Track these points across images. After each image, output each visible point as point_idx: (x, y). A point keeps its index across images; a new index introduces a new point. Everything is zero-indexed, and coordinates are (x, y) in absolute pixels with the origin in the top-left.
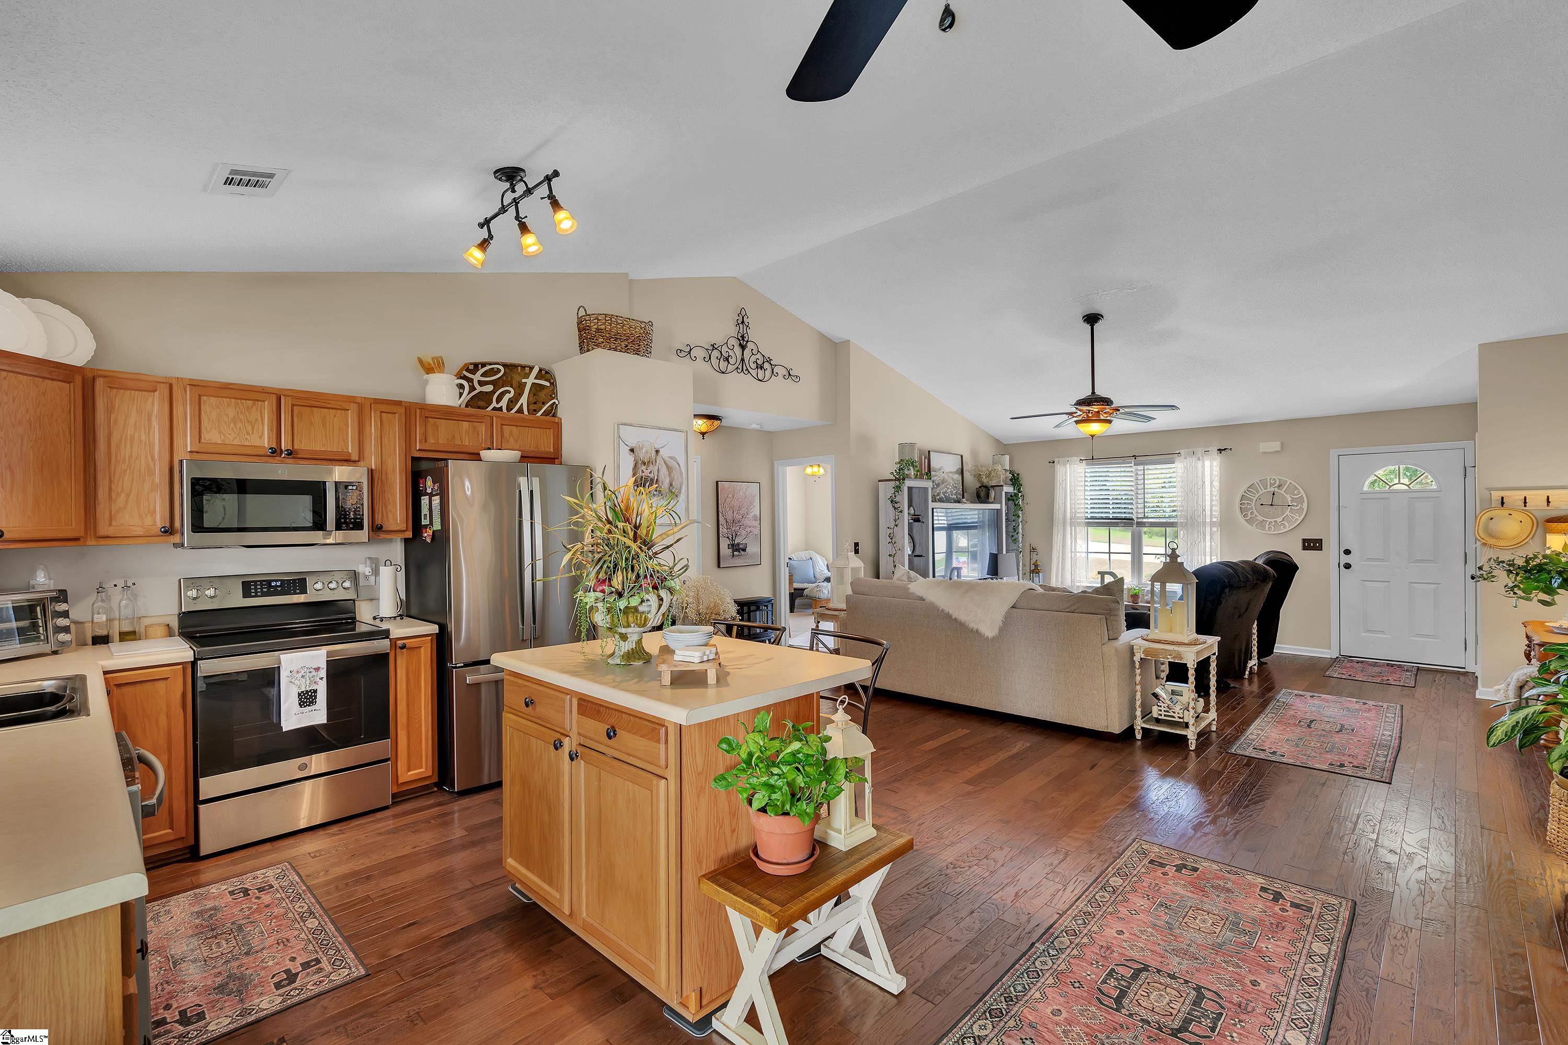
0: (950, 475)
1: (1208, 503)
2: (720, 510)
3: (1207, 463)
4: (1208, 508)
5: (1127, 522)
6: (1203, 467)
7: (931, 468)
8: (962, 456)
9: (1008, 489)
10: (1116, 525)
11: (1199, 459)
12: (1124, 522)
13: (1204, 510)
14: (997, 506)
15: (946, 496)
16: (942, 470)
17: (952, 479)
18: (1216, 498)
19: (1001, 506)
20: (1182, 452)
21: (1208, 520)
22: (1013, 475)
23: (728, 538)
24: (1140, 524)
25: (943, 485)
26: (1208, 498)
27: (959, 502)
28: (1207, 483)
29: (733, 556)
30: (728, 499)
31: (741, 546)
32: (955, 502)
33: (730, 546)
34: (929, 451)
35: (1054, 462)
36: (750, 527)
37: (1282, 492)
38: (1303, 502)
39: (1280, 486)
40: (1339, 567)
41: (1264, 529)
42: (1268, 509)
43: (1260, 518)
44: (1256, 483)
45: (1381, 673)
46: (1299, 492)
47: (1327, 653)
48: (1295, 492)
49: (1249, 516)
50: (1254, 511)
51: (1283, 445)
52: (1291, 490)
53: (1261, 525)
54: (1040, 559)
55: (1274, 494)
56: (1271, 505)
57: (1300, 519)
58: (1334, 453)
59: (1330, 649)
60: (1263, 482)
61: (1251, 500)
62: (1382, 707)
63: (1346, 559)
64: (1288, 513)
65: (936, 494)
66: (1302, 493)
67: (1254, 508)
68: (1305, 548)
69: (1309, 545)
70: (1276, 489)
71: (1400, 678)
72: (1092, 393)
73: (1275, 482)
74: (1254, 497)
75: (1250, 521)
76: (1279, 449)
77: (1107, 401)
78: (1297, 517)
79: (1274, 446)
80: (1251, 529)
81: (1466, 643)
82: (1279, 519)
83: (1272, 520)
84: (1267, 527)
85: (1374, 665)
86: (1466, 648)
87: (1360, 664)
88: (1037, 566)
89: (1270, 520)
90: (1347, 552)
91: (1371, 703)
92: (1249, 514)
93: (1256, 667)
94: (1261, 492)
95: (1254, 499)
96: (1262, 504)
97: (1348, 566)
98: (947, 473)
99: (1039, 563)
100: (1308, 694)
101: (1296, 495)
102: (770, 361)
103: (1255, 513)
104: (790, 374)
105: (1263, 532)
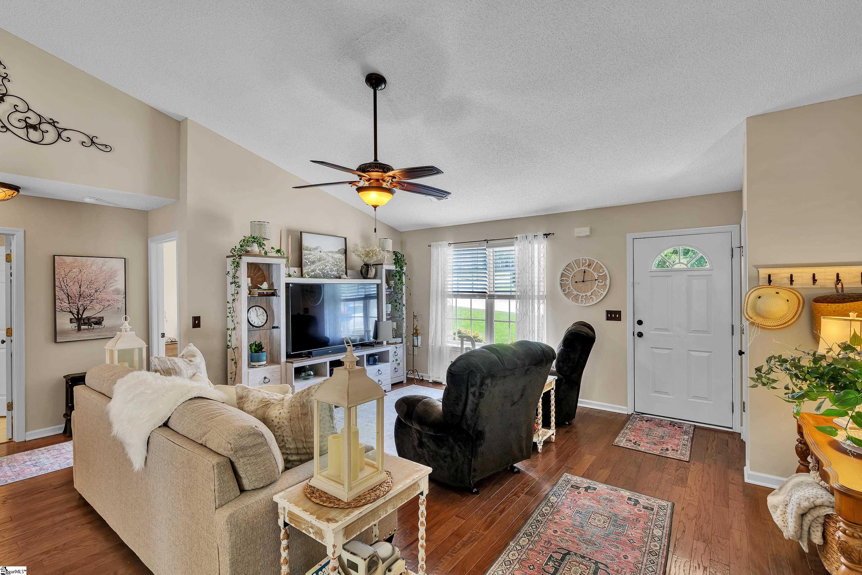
0: (330, 254)
1: (536, 279)
2: (57, 283)
3: (536, 246)
4: (536, 284)
5: (482, 295)
6: (533, 249)
7: (303, 247)
8: (345, 239)
9: (393, 267)
10: (474, 297)
11: (530, 242)
12: (480, 295)
13: (533, 286)
14: (378, 281)
15: (323, 273)
16: (319, 250)
17: (332, 257)
18: (543, 276)
19: (382, 282)
20: (518, 236)
21: (536, 294)
22: (396, 256)
23: (70, 312)
24: (492, 297)
25: (321, 262)
26: (536, 275)
27: (340, 278)
28: (536, 263)
29: (79, 329)
30: (70, 274)
31: (93, 320)
32: (337, 278)
33: (75, 321)
34: (301, 232)
35: (431, 246)
36: (109, 301)
37: (591, 270)
38: (607, 279)
39: (589, 265)
40: (634, 335)
41: (578, 302)
42: (580, 285)
43: (575, 293)
44: (572, 263)
45: (663, 437)
46: (604, 271)
47: (625, 410)
48: (601, 271)
49: (567, 291)
50: (571, 286)
51: (591, 230)
52: (598, 268)
53: (576, 298)
54: (419, 325)
55: (584, 272)
56: (583, 281)
57: (604, 294)
58: (629, 237)
59: (627, 406)
60: (577, 262)
61: (568, 277)
62: (652, 509)
63: (639, 329)
64: (595, 288)
65: (310, 270)
66: (606, 271)
67: (570, 284)
68: (608, 319)
69: (611, 315)
70: (587, 268)
71: (678, 445)
72: (374, 160)
73: (586, 262)
74: (571, 274)
75: (568, 295)
76: (588, 234)
77: (385, 168)
78: (602, 292)
79: (585, 231)
80: (569, 302)
81: (733, 406)
82: (589, 294)
83: (584, 294)
84: (580, 300)
85: (660, 424)
86: (733, 411)
87: (648, 425)
88: (417, 330)
89: (582, 294)
90: (640, 323)
91: (643, 500)
92: (567, 289)
93: (553, 437)
94: (576, 271)
95: (571, 276)
96: (576, 282)
97: (640, 335)
98: (325, 252)
99: (418, 328)
100: (586, 482)
101: (601, 273)
102: (53, 123)
103: (572, 288)
104: (93, 142)
105: (577, 304)
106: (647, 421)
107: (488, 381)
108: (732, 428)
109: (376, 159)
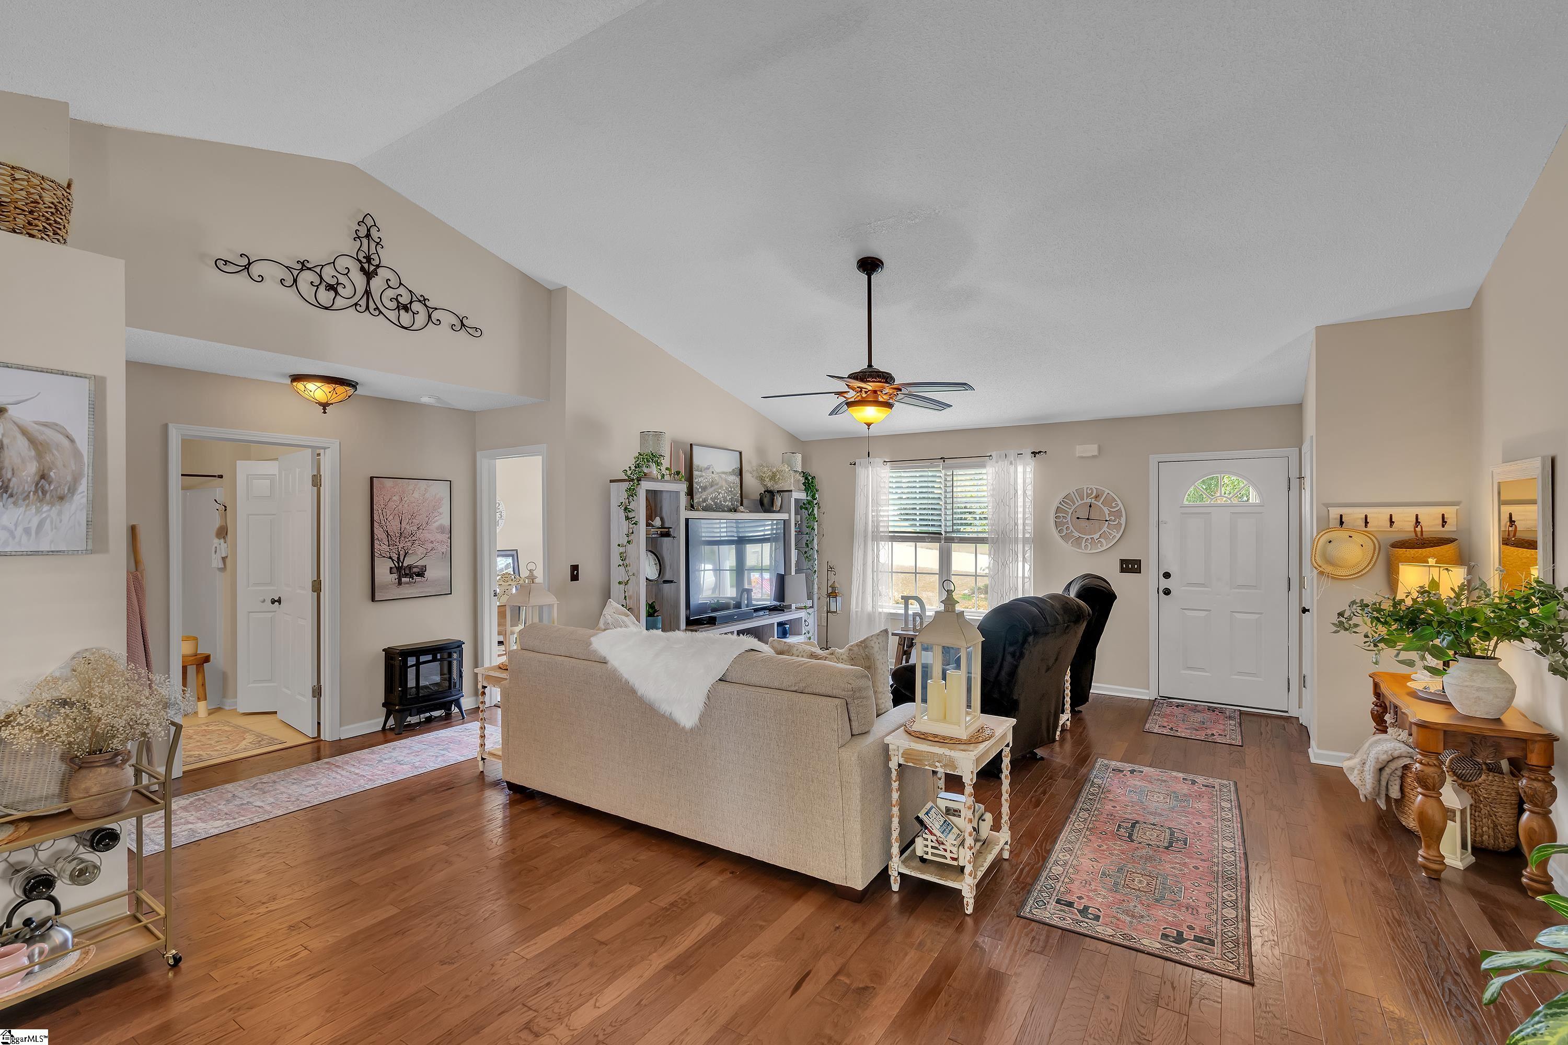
0: (723, 476)
1: (1020, 516)
2: (376, 517)
3: (1020, 469)
4: (1020, 522)
5: (934, 537)
6: (1016, 472)
7: (694, 466)
8: (741, 453)
9: (802, 496)
10: (922, 540)
11: (1011, 463)
12: (931, 537)
13: (1016, 524)
14: (785, 516)
15: (716, 503)
16: (711, 470)
17: (726, 481)
18: (1030, 509)
19: (790, 516)
20: (994, 454)
21: (1020, 536)
22: (806, 478)
23: (390, 558)
24: (950, 540)
25: (713, 488)
26: (1020, 509)
27: (735, 511)
28: (1020, 492)
29: (400, 583)
30: (390, 504)
31: (415, 570)
32: (730, 510)
33: (395, 570)
34: (691, 445)
35: (855, 464)
36: (432, 542)
37: (1099, 504)
38: (1121, 516)
39: (1096, 497)
40: (1158, 593)
41: (1080, 547)
42: (1084, 523)
43: (1076, 534)
44: (1072, 493)
45: (1204, 723)
46: (1118, 505)
47: (1145, 694)
48: (1113, 505)
49: (1065, 532)
50: (1070, 526)
51: (1100, 449)
52: (1109, 502)
53: (1078, 542)
54: (838, 579)
55: (1090, 506)
56: (1088, 519)
57: (1118, 536)
58: (1154, 459)
59: (1148, 689)
60: (1080, 492)
61: (1067, 513)
62: (1214, 787)
63: (1165, 583)
64: (1105, 528)
65: (701, 500)
66: (1121, 505)
67: (1070, 523)
68: (1123, 570)
69: (1127, 566)
70: (1093, 501)
71: (1224, 730)
72: (868, 366)
73: (1092, 492)
74: (1070, 509)
75: (1065, 538)
76: (1096, 453)
77: (886, 378)
78: (1115, 534)
79: (1091, 449)
80: (1067, 547)
81: (1289, 683)
82: (1096, 536)
83: (1089, 537)
84: (1083, 545)
85: (1195, 709)
86: (1289, 689)
87: (1180, 710)
88: (833, 588)
89: (1086, 537)
90: (1167, 575)
91: (1200, 780)
92: (1065, 530)
93: (1068, 723)
94: (1077, 504)
95: (1070, 511)
96: (1078, 518)
97: (1167, 592)
98: (718, 473)
99: (837, 585)
100: (1128, 767)
101: (1114, 507)
102: (423, 301)
103: (1071, 528)
104: (463, 325)
105: (1080, 551)
106: (1177, 706)
107: (1031, 639)
108: (1287, 712)
109: (870, 365)
